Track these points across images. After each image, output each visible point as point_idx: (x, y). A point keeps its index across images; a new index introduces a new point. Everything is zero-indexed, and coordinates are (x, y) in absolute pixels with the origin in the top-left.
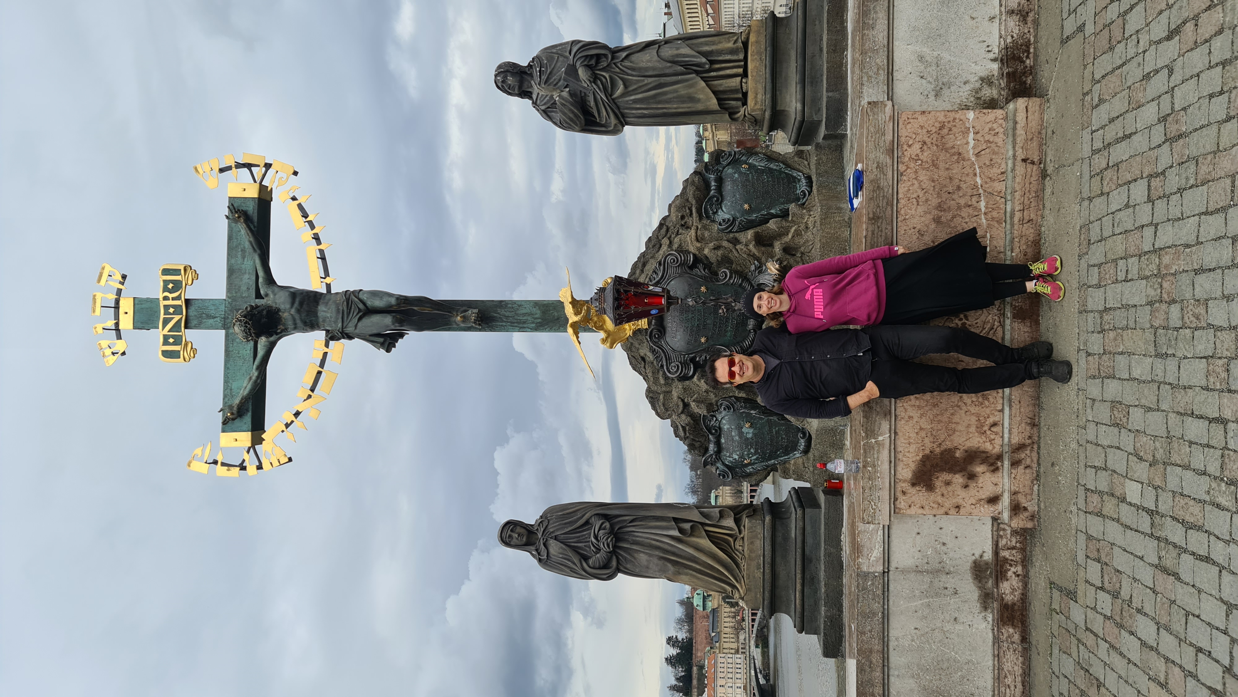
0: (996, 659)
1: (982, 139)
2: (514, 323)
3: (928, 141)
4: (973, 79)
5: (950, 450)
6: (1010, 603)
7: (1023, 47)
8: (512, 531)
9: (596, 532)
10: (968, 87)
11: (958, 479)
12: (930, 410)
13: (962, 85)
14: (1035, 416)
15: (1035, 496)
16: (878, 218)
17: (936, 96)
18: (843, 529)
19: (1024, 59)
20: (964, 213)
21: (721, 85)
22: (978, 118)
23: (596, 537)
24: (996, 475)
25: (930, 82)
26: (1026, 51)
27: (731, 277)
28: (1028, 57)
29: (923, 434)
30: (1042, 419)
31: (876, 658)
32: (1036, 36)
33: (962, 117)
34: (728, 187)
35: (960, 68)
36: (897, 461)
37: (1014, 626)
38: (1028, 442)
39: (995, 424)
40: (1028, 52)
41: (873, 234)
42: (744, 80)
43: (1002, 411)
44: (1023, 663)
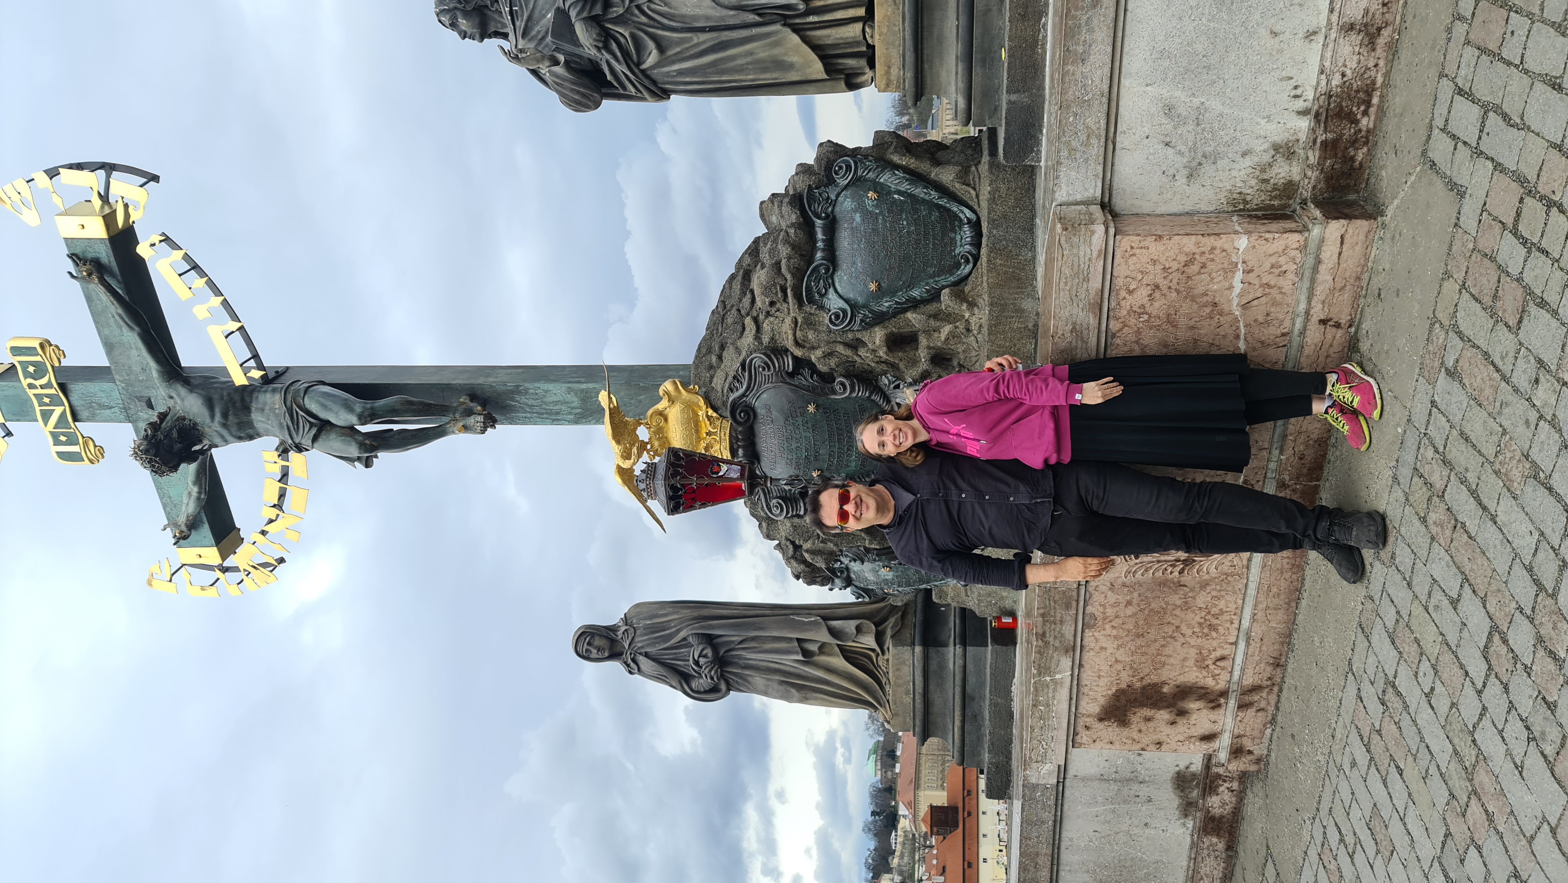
0: (1192, 861)
1: (1256, 281)
2: (542, 414)
3: (1163, 283)
4: (1260, 146)
5: (1155, 685)
6: (1217, 815)
7: (1361, 95)
8: (589, 644)
9: (696, 658)
10: (1248, 162)
11: (1164, 715)
12: (1133, 640)
13: (1238, 158)
14: (1281, 655)
15: (1266, 741)
17: (1190, 176)
18: (1015, 680)
19: (1359, 117)
21: (828, 36)
22: (1254, 247)
23: (697, 663)
24: (1216, 712)
25: (1180, 153)
26: (1364, 102)
27: (851, 392)
28: (1365, 113)
29: (1119, 667)
30: (1291, 661)
31: (1044, 861)
32: (1387, 75)
33: (1226, 247)
34: (845, 242)
35: (1238, 128)
36: (1081, 695)
37: (1218, 836)
38: (1265, 683)
39: (1223, 658)
40: (1368, 104)
42: (867, 29)
43: (1235, 644)
44: (1225, 869)
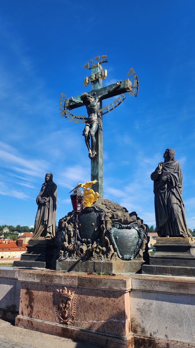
1: (116, 325)
4: (144, 325)
5: (34, 301)
8: (49, 176)
9: (45, 198)
10: (141, 322)
16: (91, 282)
20: (93, 314)
24: (28, 315)
27: (96, 232)
33: (123, 318)
34: (126, 231)
35: (148, 320)
38: (33, 326)
39: (39, 316)
41: (87, 280)
